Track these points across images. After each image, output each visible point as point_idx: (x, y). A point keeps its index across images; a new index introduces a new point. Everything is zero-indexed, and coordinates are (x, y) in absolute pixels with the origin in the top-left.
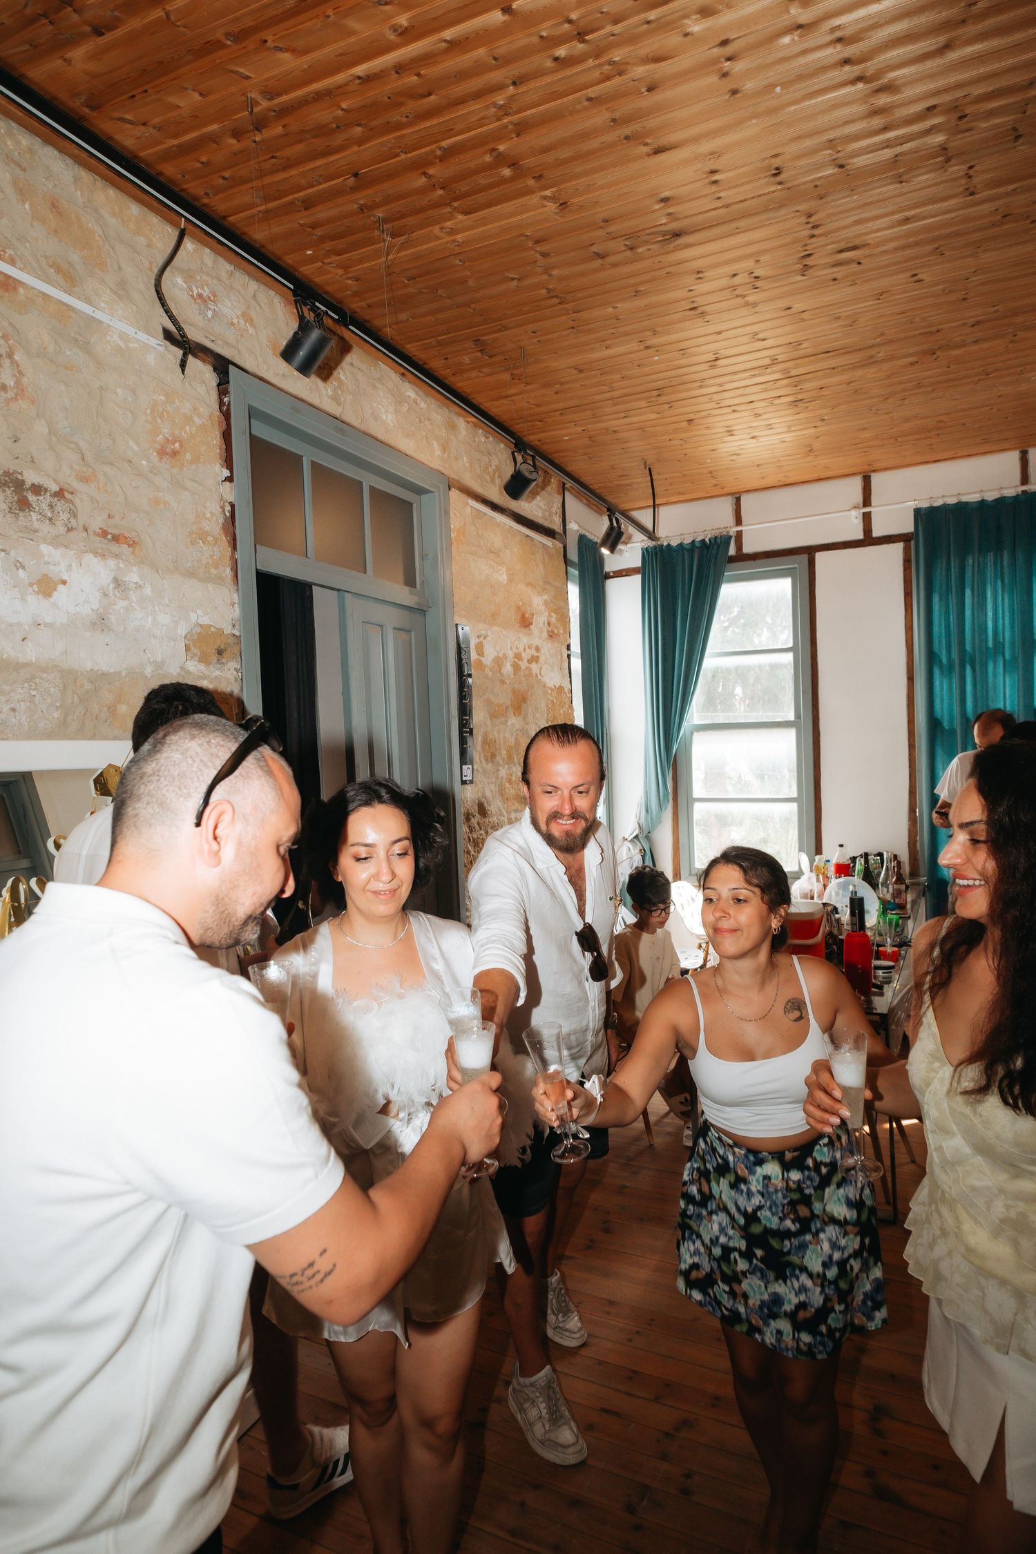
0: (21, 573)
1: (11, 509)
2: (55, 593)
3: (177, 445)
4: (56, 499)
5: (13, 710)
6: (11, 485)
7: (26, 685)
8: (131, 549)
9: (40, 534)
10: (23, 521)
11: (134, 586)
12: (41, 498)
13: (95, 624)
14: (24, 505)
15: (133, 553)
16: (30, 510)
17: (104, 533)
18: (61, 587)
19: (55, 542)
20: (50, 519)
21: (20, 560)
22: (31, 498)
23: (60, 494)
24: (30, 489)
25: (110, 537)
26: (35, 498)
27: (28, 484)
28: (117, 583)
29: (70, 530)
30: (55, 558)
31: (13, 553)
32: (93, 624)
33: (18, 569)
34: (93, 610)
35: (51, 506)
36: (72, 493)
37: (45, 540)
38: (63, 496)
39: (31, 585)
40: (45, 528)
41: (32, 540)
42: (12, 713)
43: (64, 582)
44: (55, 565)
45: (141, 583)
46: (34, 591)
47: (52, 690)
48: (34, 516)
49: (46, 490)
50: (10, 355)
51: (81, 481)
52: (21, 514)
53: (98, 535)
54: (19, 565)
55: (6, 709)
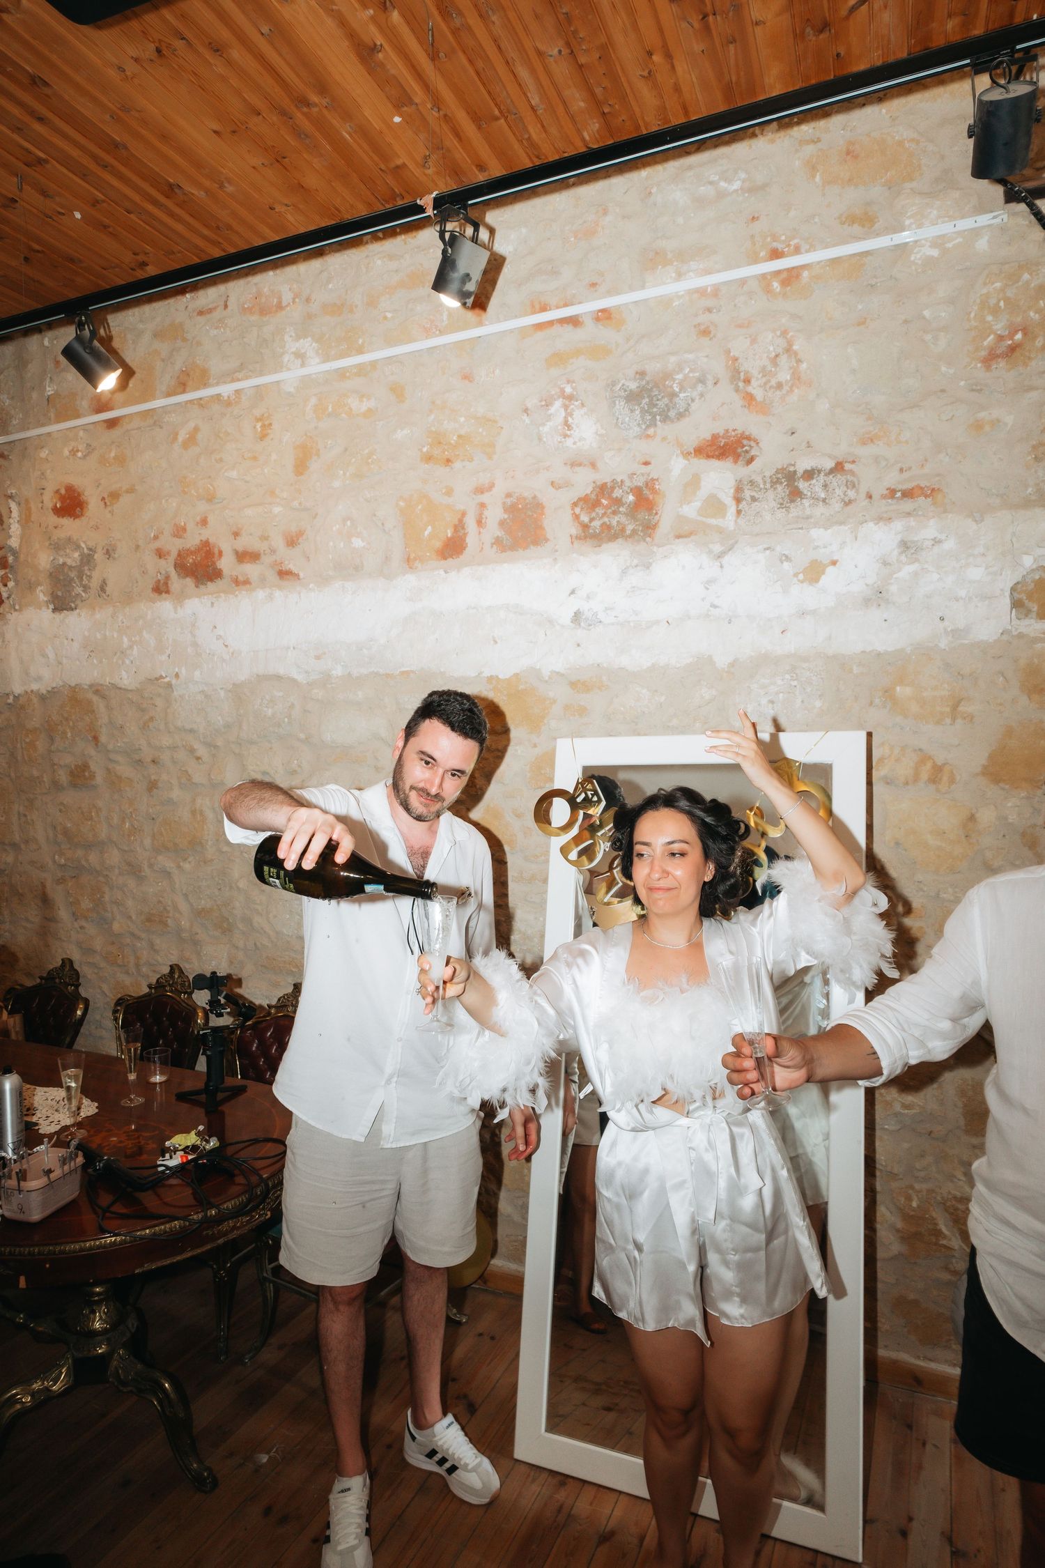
0: (786, 564)
1: (781, 504)
2: (823, 577)
3: (1019, 336)
4: (831, 477)
5: (772, 702)
6: (783, 480)
7: (787, 676)
8: (929, 500)
9: (812, 520)
10: (795, 511)
11: (930, 543)
12: (814, 481)
13: (869, 600)
14: (795, 494)
15: (934, 504)
16: (802, 499)
17: (892, 493)
18: (830, 569)
19: (828, 523)
20: (824, 500)
21: (786, 553)
22: (802, 485)
23: (839, 467)
24: (802, 477)
25: (899, 494)
26: (807, 484)
27: (800, 472)
28: (905, 546)
29: (848, 503)
30: (825, 539)
31: (778, 548)
32: (867, 602)
33: (782, 563)
34: (867, 585)
35: (825, 486)
36: (854, 462)
37: (816, 525)
38: (842, 468)
39: (796, 575)
40: (820, 510)
41: (802, 528)
42: (770, 705)
43: (834, 563)
44: (825, 547)
45: (939, 537)
46: (799, 581)
47: (814, 678)
48: (806, 503)
49: (819, 471)
50: (788, 350)
51: (864, 444)
52: (793, 505)
53: (884, 497)
54: (784, 558)
55: (764, 701)
